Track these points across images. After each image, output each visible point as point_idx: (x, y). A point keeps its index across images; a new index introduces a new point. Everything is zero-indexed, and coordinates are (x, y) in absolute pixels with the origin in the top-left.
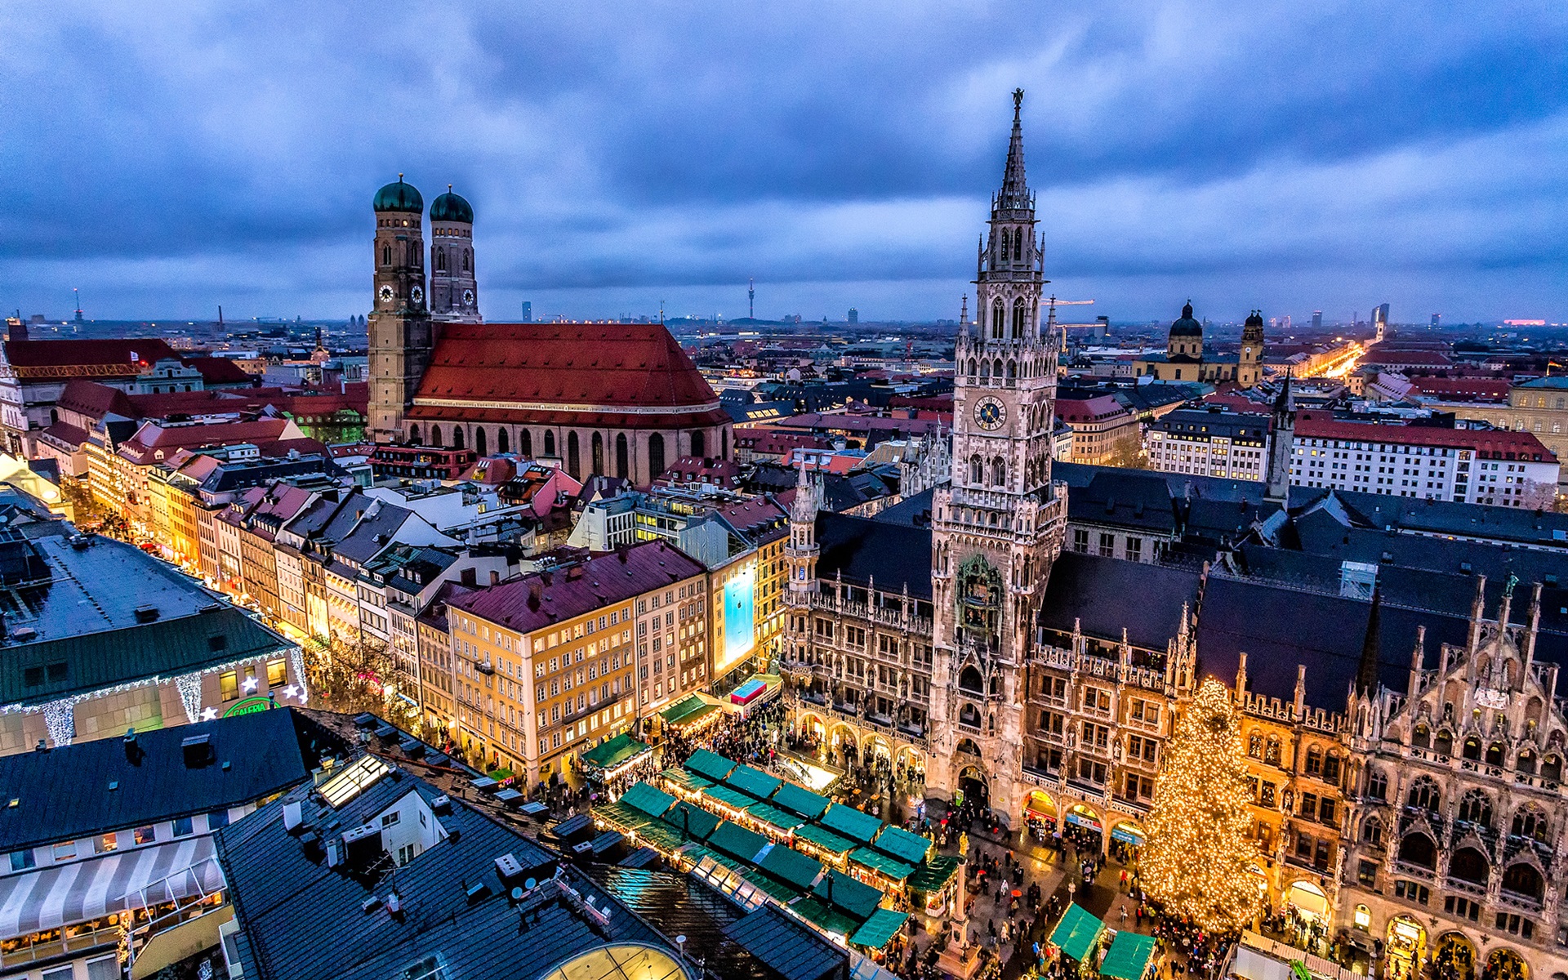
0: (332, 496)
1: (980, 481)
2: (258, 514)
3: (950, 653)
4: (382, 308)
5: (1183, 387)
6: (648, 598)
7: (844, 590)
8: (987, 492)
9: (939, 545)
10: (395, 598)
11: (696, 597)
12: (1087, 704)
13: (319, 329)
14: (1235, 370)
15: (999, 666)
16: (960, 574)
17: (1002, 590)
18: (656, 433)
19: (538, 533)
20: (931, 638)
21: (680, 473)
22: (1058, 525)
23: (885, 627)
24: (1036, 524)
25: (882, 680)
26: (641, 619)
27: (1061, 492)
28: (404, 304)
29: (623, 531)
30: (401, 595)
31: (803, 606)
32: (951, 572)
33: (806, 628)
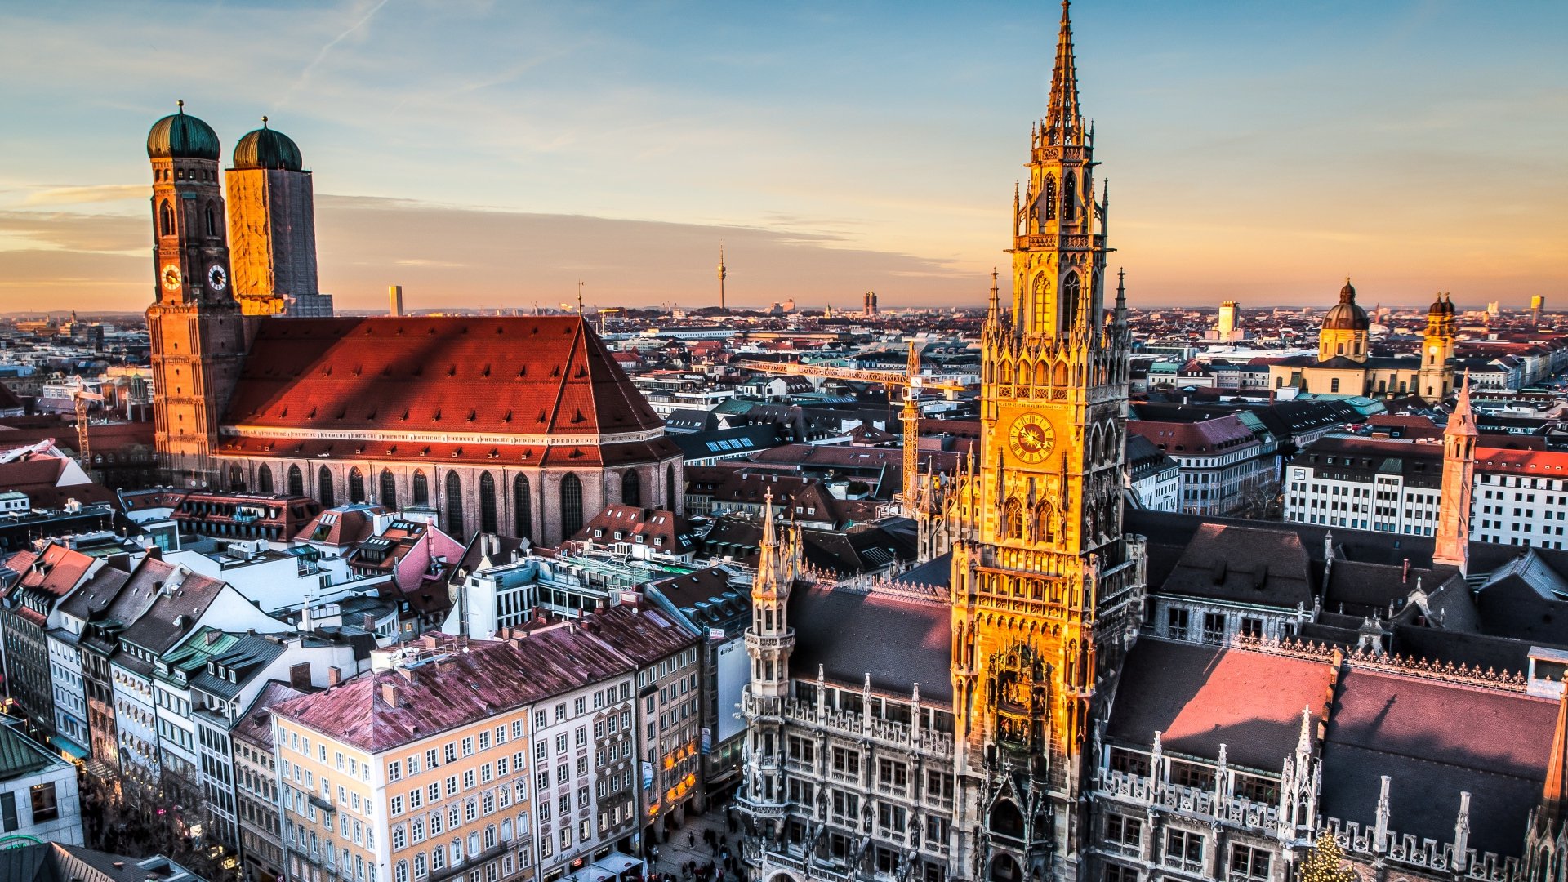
0: (122, 563)
1: (1019, 536)
2: (27, 588)
3: (977, 783)
4: (167, 299)
5: (1341, 404)
6: (550, 708)
7: (830, 695)
8: (1028, 551)
9: (961, 629)
10: (203, 704)
11: (619, 707)
12: (1169, 852)
13: (100, 330)
14: (1415, 378)
15: (1048, 800)
16: (991, 670)
17: (1051, 692)
18: (570, 475)
19: (402, 617)
20: (952, 762)
21: (604, 531)
22: (1133, 599)
23: (888, 748)
24: (1099, 596)
25: (884, 822)
26: (540, 736)
27: (1136, 551)
28: (198, 292)
29: (519, 613)
30: (211, 700)
31: (772, 718)
32: (980, 666)
33: (776, 750)
